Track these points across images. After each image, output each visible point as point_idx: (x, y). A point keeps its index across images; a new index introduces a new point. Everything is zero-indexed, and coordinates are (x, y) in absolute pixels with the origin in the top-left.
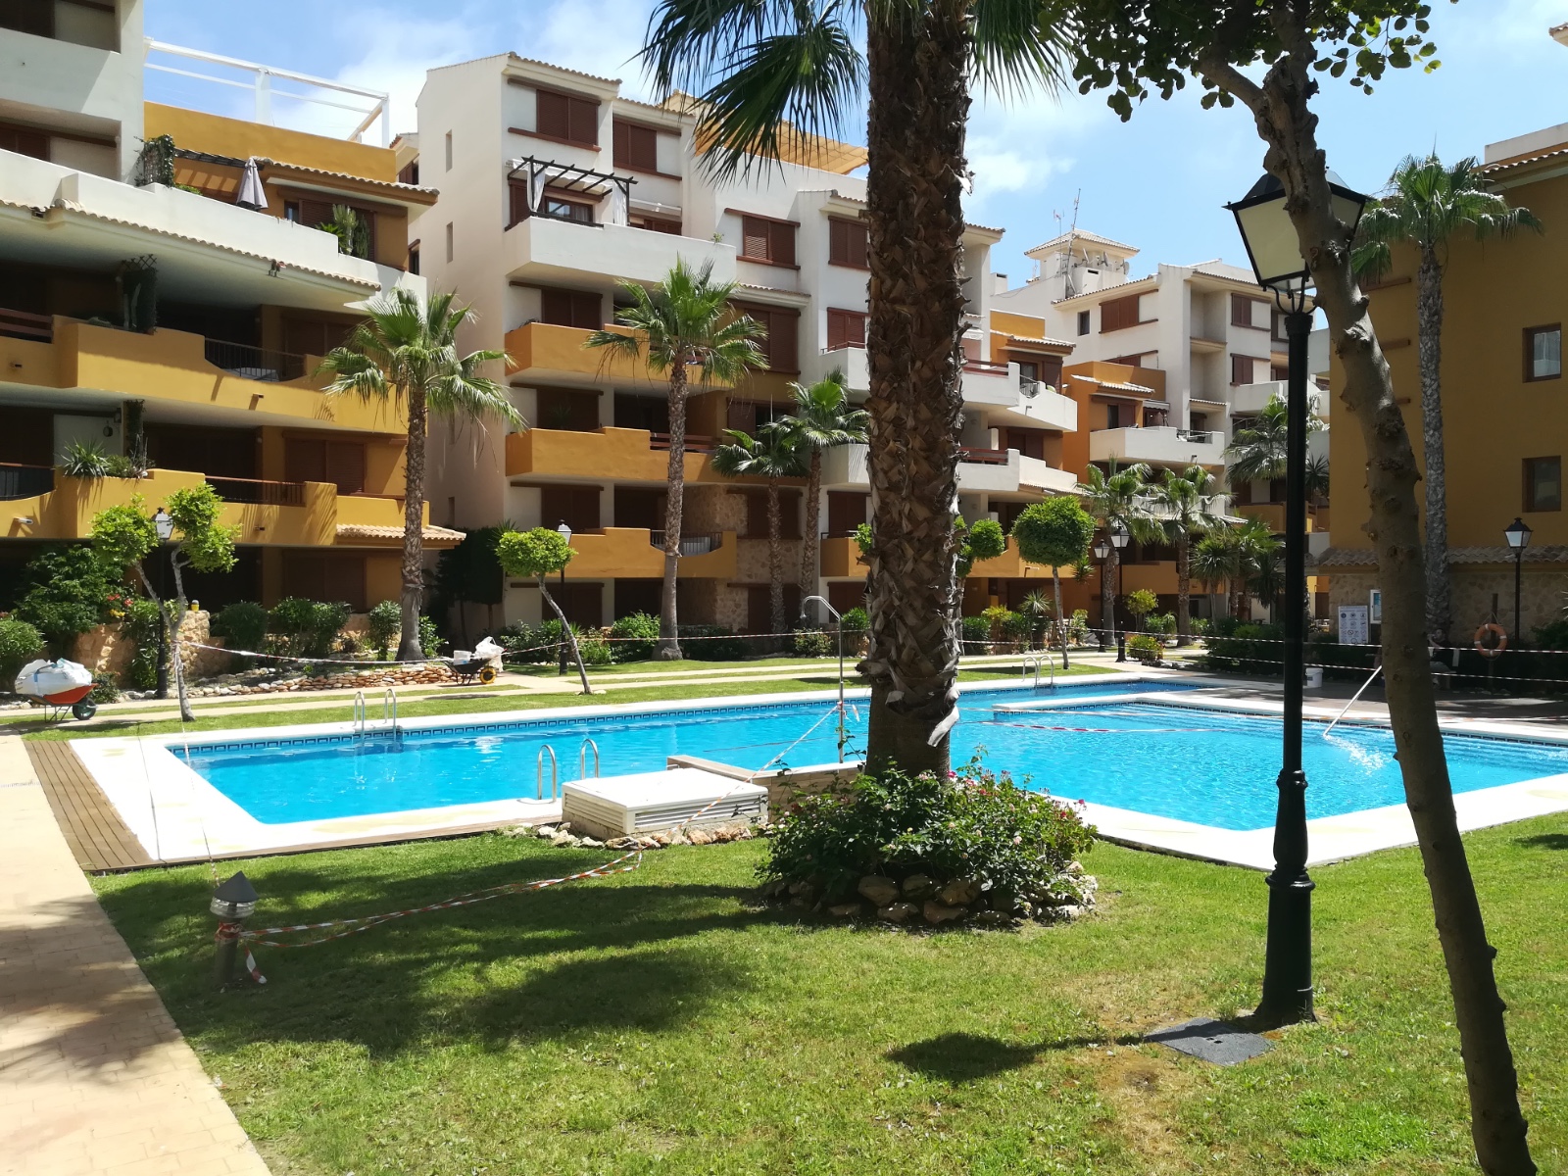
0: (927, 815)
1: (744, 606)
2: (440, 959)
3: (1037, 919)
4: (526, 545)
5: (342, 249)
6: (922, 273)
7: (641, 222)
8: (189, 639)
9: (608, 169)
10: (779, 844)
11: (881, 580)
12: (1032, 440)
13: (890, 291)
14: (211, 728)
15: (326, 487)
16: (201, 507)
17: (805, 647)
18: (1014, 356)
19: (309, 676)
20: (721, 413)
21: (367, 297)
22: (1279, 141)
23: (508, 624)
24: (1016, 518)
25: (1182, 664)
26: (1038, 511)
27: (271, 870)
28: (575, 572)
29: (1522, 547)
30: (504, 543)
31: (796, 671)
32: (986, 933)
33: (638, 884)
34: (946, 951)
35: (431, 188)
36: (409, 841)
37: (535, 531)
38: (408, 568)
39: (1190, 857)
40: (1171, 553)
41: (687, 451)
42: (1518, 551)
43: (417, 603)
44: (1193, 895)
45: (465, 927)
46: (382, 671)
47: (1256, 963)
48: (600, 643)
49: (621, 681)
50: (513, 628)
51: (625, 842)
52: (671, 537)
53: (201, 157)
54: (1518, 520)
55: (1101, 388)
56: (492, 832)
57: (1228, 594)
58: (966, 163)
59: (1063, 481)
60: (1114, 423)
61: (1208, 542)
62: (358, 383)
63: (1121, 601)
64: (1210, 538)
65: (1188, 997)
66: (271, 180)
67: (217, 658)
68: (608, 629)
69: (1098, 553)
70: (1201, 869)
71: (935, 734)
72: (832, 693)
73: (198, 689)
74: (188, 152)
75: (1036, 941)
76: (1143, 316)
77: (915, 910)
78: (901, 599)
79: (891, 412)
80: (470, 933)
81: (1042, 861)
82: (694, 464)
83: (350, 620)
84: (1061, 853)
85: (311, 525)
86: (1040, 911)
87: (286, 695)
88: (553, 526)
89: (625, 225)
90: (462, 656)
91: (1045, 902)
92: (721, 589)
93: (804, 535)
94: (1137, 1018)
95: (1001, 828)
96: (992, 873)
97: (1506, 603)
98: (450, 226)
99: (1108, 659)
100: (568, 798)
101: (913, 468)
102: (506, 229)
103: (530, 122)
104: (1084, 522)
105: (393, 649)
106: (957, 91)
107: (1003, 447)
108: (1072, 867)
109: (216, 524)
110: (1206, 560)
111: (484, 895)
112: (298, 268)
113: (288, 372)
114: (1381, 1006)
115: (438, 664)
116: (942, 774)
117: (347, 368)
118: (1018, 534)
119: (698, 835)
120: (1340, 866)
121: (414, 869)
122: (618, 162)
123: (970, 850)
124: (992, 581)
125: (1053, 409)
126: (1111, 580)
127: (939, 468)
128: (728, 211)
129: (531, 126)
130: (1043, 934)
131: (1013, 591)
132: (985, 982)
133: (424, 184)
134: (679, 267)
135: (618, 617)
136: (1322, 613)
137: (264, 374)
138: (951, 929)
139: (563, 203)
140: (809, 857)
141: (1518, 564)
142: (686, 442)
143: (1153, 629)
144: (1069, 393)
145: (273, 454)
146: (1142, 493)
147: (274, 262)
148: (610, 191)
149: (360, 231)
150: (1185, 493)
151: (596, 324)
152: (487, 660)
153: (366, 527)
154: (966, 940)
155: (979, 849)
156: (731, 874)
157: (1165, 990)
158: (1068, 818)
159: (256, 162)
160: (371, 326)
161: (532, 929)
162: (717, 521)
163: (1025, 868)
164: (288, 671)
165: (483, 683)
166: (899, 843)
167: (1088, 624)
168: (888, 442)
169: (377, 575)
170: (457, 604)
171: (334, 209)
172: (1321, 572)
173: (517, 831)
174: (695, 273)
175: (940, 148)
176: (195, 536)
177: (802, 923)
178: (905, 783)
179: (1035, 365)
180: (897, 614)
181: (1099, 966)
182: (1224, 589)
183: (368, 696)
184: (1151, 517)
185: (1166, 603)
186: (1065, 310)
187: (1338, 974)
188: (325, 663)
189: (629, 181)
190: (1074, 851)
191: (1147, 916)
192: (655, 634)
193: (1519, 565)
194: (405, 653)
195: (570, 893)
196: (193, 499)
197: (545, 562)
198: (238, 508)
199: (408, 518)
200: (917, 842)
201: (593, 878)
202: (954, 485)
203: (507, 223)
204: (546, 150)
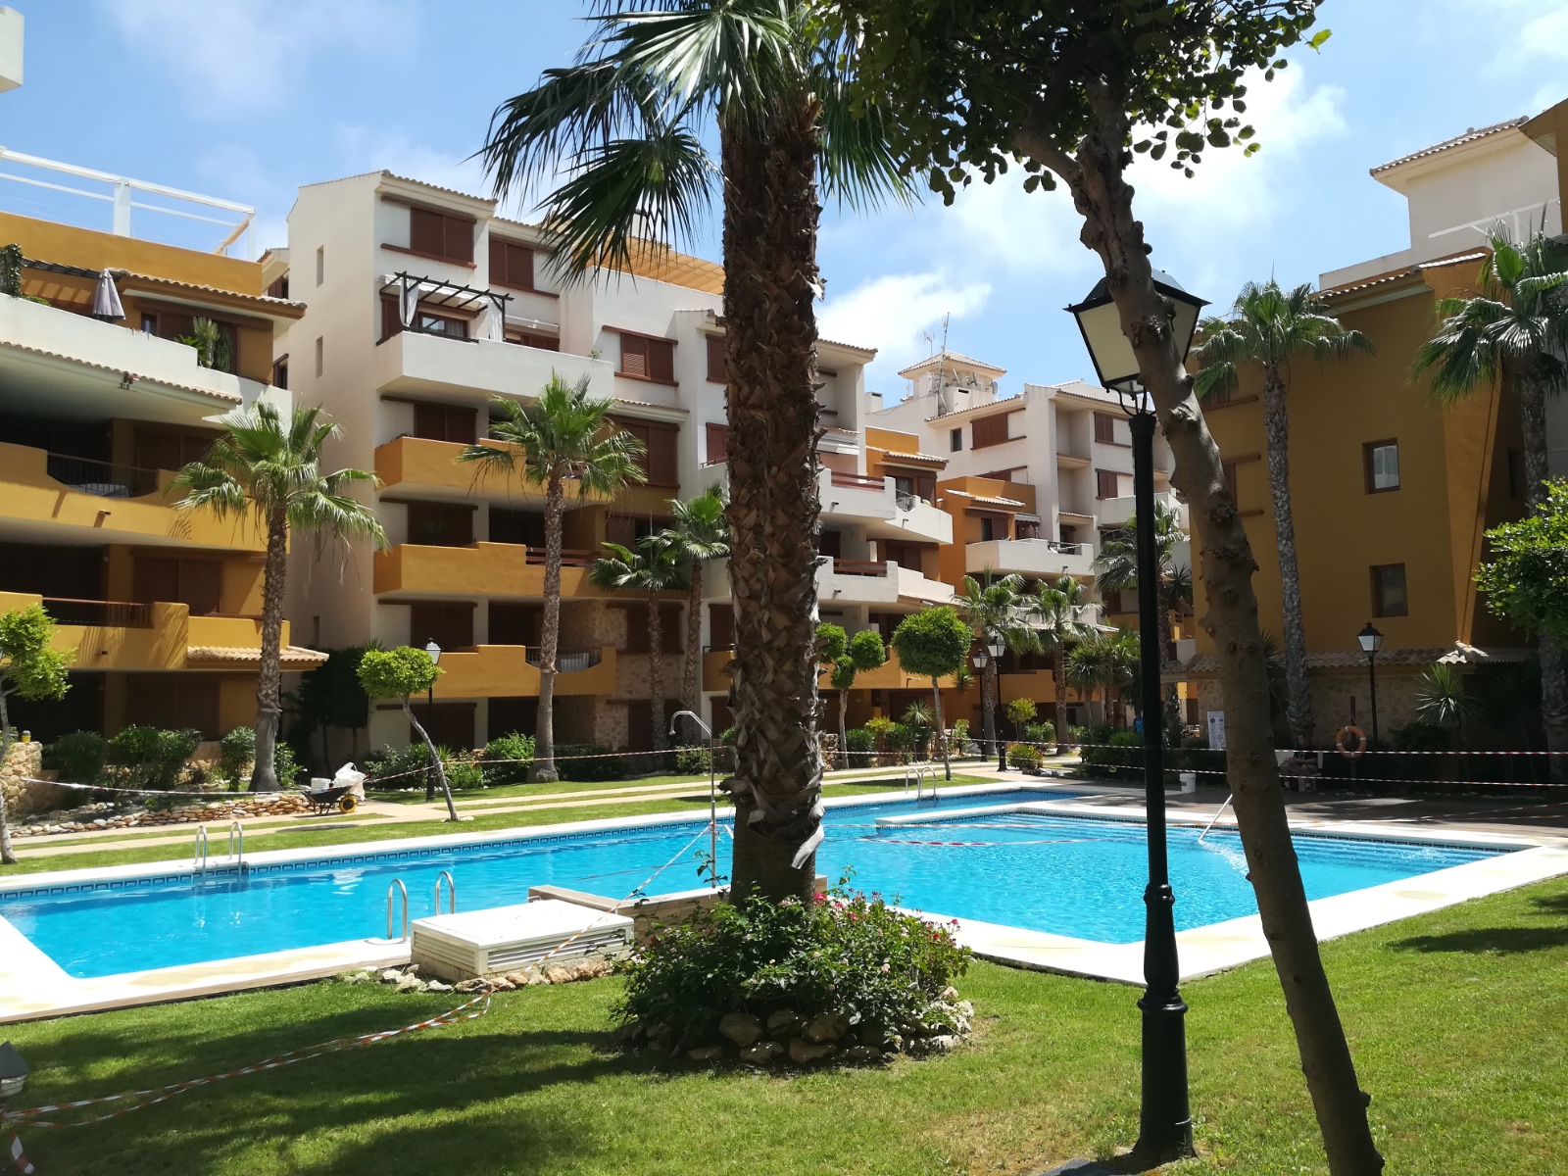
0: (791, 945)
1: (625, 723)
2: (241, 1133)
3: (910, 1052)
4: (389, 664)
5: (202, 361)
6: (776, 378)
7: (518, 338)
8: (17, 773)
9: (484, 286)
10: (637, 981)
11: (743, 691)
12: (910, 552)
13: (748, 398)
14: (34, 870)
15: (179, 607)
16: (31, 629)
17: (687, 764)
18: (890, 471)
19: (150, 810)
20: (600, 528)
21: (226, 410)
22: (1095, 213)
23: (374, 747)
24: (895, 629)
25: (1062, 773)
26: (916, 622)
27: (69, 1032)
28: (443, 692)
29: (1374, 651)
30: (365, 663)
31: (676, 790)
32: (855, 1072)
33: (482, 1033)
34: (810, 1096)
35: (298, 302)
36: (237, 992)
37: (399, 649)
38: (264, 692)
39: (1071, 975)
40: (1047, 662)
41: (564, 565)
42: (1371, 655)
43: (273, 729)
44: (1072, 1017)
45: (279, 1094)
46: (232, 803)
47: (1134, 1092)
48: (471, 766)
49: (492, 806)
50: (378, 752)
51: (475, 984)
52: (546, 653)
53: (52, 268)
54: (1369, 625)
55: (974, 502)
56: (331, 978)
57: (1103, 702)
58: (817, 270)
59: (940, 592)
60: (989, 536)
61: (1080, 650)
62: (213, 497)
63: (1001, 710)
64: (1082, 646)
65: (1063, 1135)
66: (128, 292)
67: (48, 793)
68: (480, 751)
69: (977, 662)
70: (1080, 987)
71: (799, 855)
72: (704, 813)
73: (25, 828)
74: (39, 262)
75: (907, 1078)
76: (1012, 433)
77: (780, 1050)
78: (761, 712)
79: (751, 519)
80: (280, 1102)
81: (913, 989)
82: (571, 579)
83: (200, 747)
84: (934, 979)
85: (159, 650)
86: (912, 1043)
87: (125, 831)
88: (419, 642)
89: (501, 341)
90: (321, 784)
91: (919, 1033)
92: (600, 706)
93: (685, 648)
94: (1009, 1163)
95: (870, 955)
96: (861, 1005)
97: (1363, 705)
98: (320, 341)
99: (989, 769)
100: (418, 937)
101: (772, 575)
102: (378, 344)
103: (404, 239)
104: (960, 632)
105: (247, 778)
106: (807, 199)
107: (882, 559)
108: (947, 993)
109: (48, 648)
110: (1079, 668)
111: (306, 1053)
112: (152, 381)
113: (139, 487)
114: (1262, 1136)
115: (296, 795)
116: (806, 897)
117: (201, 483)
118: (898, 644)
119: (558, 974)
120: (1218, 978)
121: (233, 1026)
122: (495, 278)
123: (838, 981)
124: (875, 693)
125: (929, 522)
126: (990, 689)
127: (797, 575)
128: (606, 329)
129: (406, 243)
130: (915, 1069)
131: (896, 702)
132: (850, 1130)
133: (294, 298)
134: (555, 381)
135: (492, 738)
136: (1193, 719)
137: (112, 490)
138: (818, 1070)
139: (437, 318)
140: (665, 996)
141: (1372, 667)
142: (563, 556)
143: (1034, 738)
144: (944, 507)
145: (120, 574)
146: (1017, 603)
147: (126, 374)
148: (486, 307)
149: (222, 344)
150: (1057, 603)
151: (471, 439)
152: (347, 788)
153: (220, 649)
154: (832, 1081)
155: (845, 979)
156: (588, 1017)
157: (1040, 1128)
158: (941, 941)
159: (111, 273)
160: (230, 441)
161: (354, 1092)
162: (596, 636)
163: (895, 997)
164: (129, 805)
165: (342, 813)
166: (761, 977)
167: (970, 734)
168: (749, 550)
169: (230, 699)
170: (320, 728)
171: (195, 322)
172: (1189, 678)
173: (358, 976)
174: (571, 385)
175: (791, 254)
176: (23, 661)
177: (656, 1071)
178: (767, 911)
179: (910, 480)
180: (757, 728)
181: (972, 1104)
182: (1099, 697)
183: (210, 830)
184: (1026, 627)
185: (1045, 711)
186: (938, 428)
187: (1217, 1099)
188: (170, 796)
189: (504, 298)
190: (948, 976)
191: (1024, 1043)
192: (530, 756)
193: (1372, 669)
194: (258, 783)
195: (405, 1047)
196: (22, 622)
197: (410, 682)
198: (77, 632)
199: (265, 638)
200: (780, 975)
201: (434, 1028)
202: (814, 593)
203: (379, 337)
204: (418, 266)
